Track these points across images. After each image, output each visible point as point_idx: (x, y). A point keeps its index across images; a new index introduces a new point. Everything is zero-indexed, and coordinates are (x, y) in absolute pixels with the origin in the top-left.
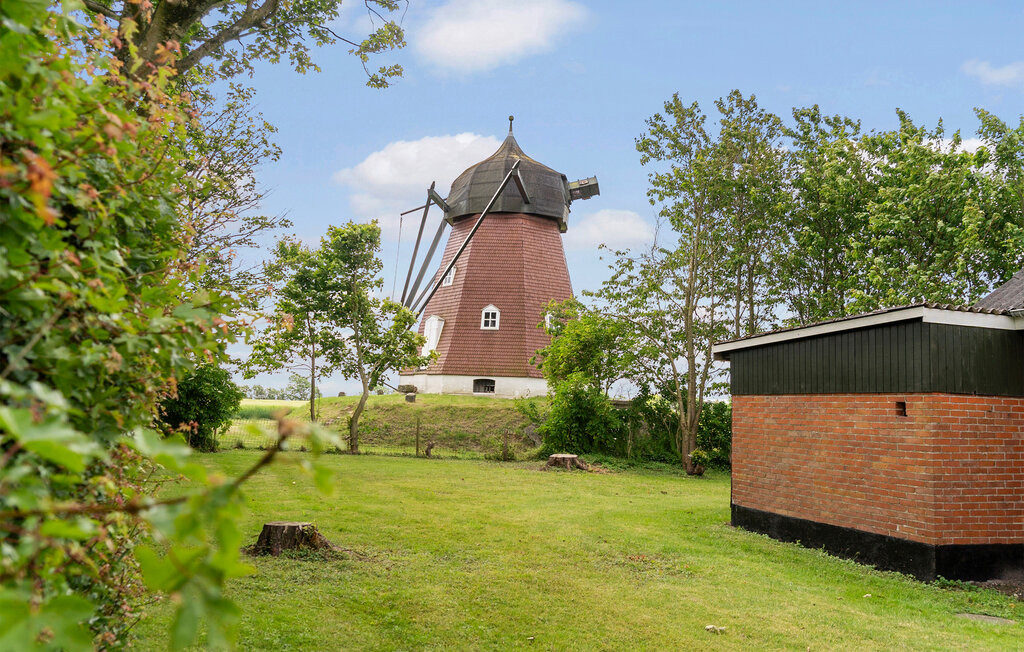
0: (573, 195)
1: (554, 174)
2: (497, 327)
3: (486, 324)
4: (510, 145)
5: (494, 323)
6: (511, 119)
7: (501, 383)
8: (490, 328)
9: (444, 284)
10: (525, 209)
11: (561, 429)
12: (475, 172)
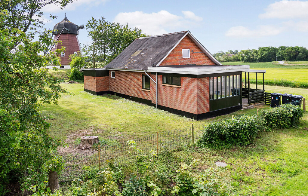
0: (79, 29)
1: (75, 25)
2: (64, 56)
3: (62, 55)
4: (66, 19)
5: (63, 55)
6: (66, 13)
7: (65, 66)
8: (63, 56)
9: (53, 47)
10: (69, 33)
11: (72, 76)
12: (59, 25)
